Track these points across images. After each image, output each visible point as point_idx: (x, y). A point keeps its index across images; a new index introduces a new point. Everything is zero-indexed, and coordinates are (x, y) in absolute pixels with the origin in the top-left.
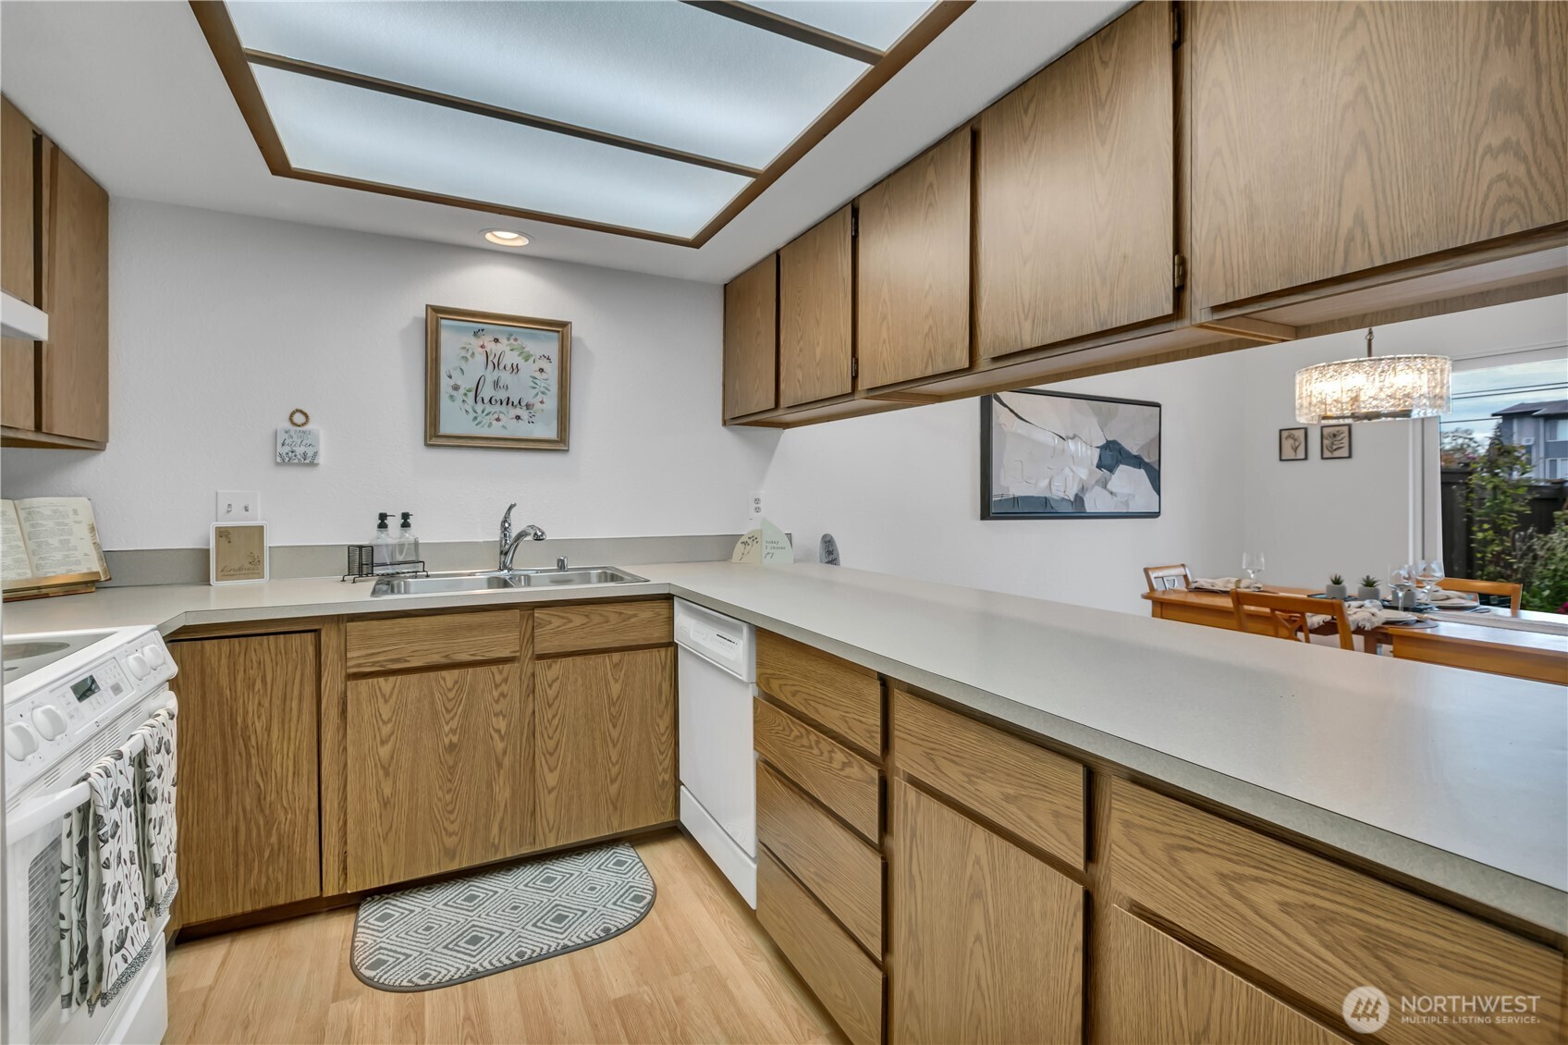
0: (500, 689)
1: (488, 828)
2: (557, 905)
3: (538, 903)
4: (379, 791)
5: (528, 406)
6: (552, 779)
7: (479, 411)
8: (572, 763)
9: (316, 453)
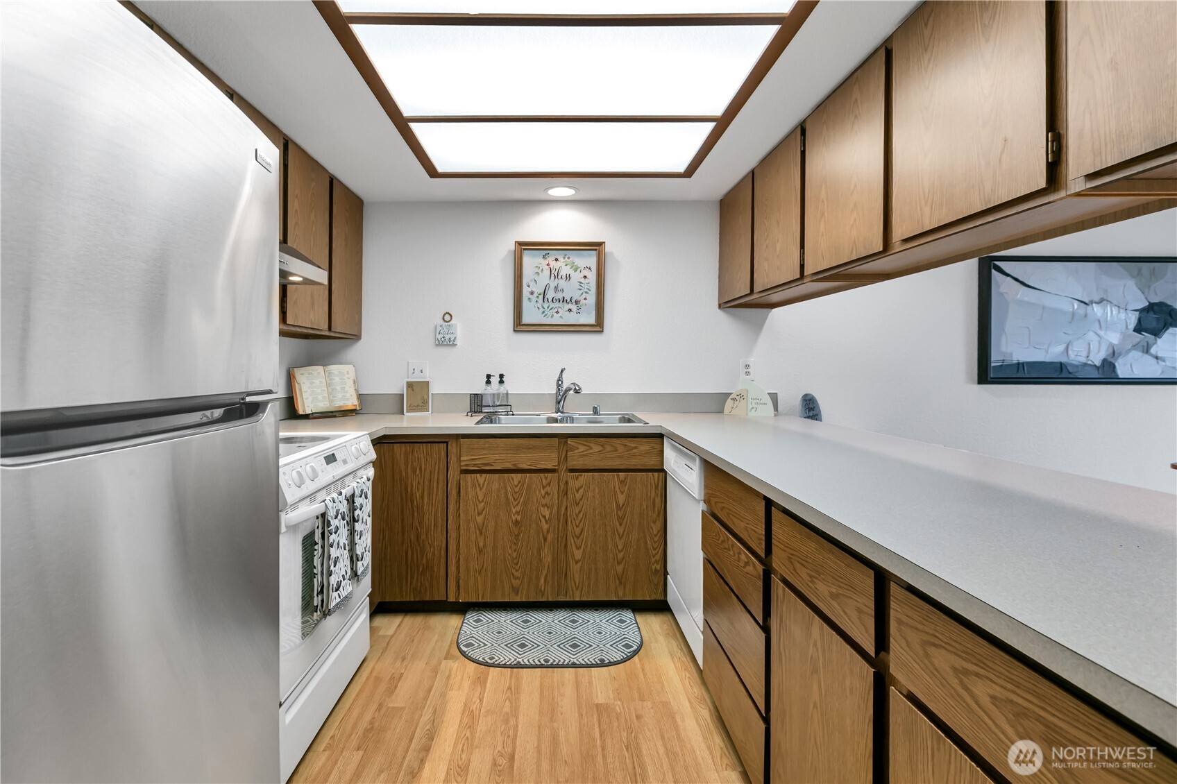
0: (545, 489)
1: (538, 579)
2: (575, 638)
3: (564, 633)
4: (477, 543)
5: (577, 302)
6: (578, 554)
7: (546, 307)
8: (591, 544)
9: (455, 338)
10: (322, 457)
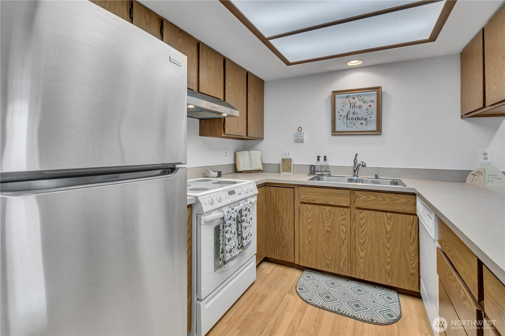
0: (343, 217)
1: (340, 262)
3: (352, 296)
4: (308, 239)
5: (365, 119)
6: (362, 254)
7: (348, 123)
8: (370, 250)
9: (303, 139)
10: (227, 192)
